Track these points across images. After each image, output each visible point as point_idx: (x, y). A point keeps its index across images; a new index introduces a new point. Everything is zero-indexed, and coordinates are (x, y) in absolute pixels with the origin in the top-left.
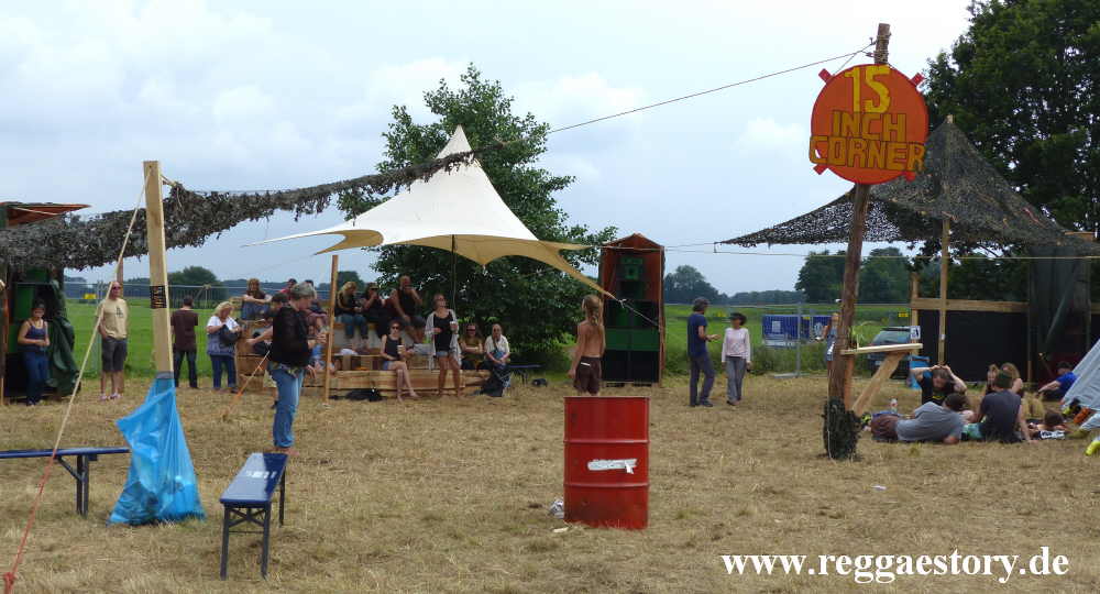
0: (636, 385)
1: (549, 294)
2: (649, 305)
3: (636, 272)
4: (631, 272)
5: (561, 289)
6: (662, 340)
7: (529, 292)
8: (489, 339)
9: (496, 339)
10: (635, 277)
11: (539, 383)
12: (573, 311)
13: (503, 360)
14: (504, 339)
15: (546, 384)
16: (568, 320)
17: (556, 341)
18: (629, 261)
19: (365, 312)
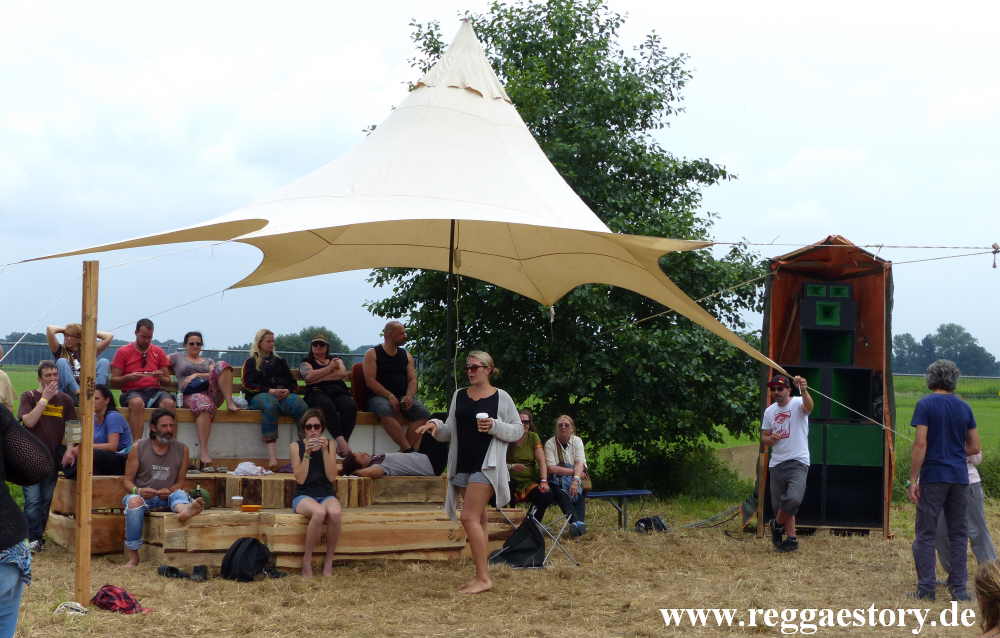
0: (837, 532)
1: (682, 358)
2: (864, 376)
3: (837, 312)
4: (827, 313)
5: (706, 348)
6: (888, 444)
7: (644, 349)
8: (551, 443)
9: (563, 443)
10: (835, 322)
11: (649, 525)
12: (729, 386)
13: (578, 482)
14: (577, 441)
15: (660, 527)
16: (719, 403)
17: (703, 438)
18: (823, 292)
19: (308, 391)
